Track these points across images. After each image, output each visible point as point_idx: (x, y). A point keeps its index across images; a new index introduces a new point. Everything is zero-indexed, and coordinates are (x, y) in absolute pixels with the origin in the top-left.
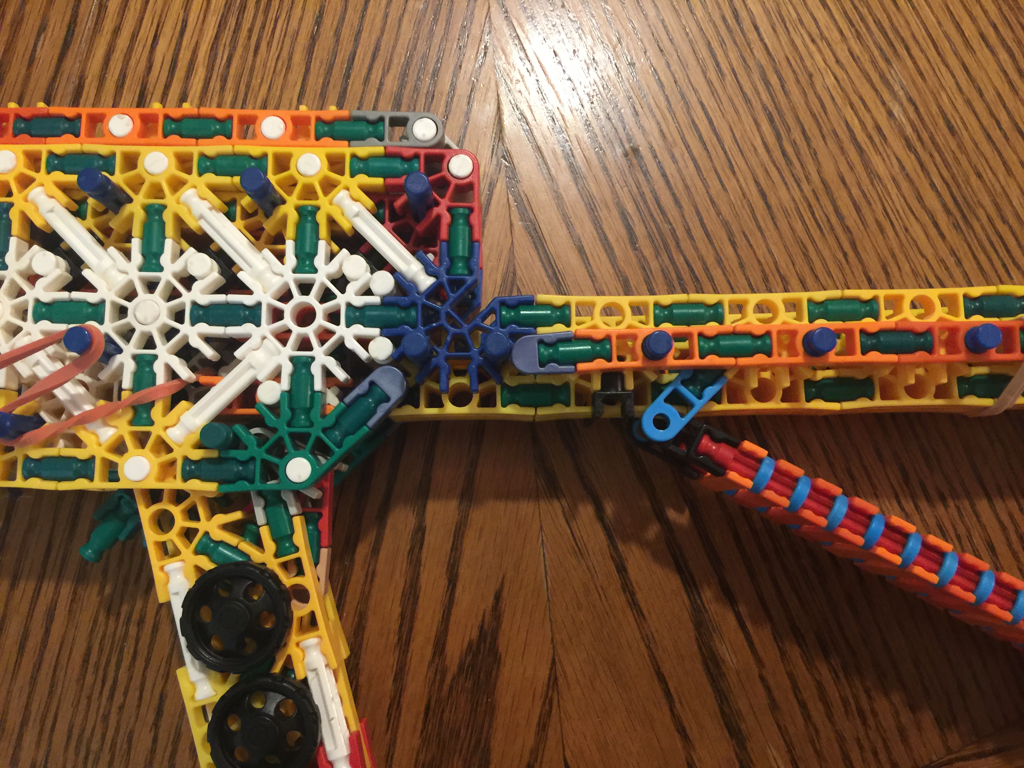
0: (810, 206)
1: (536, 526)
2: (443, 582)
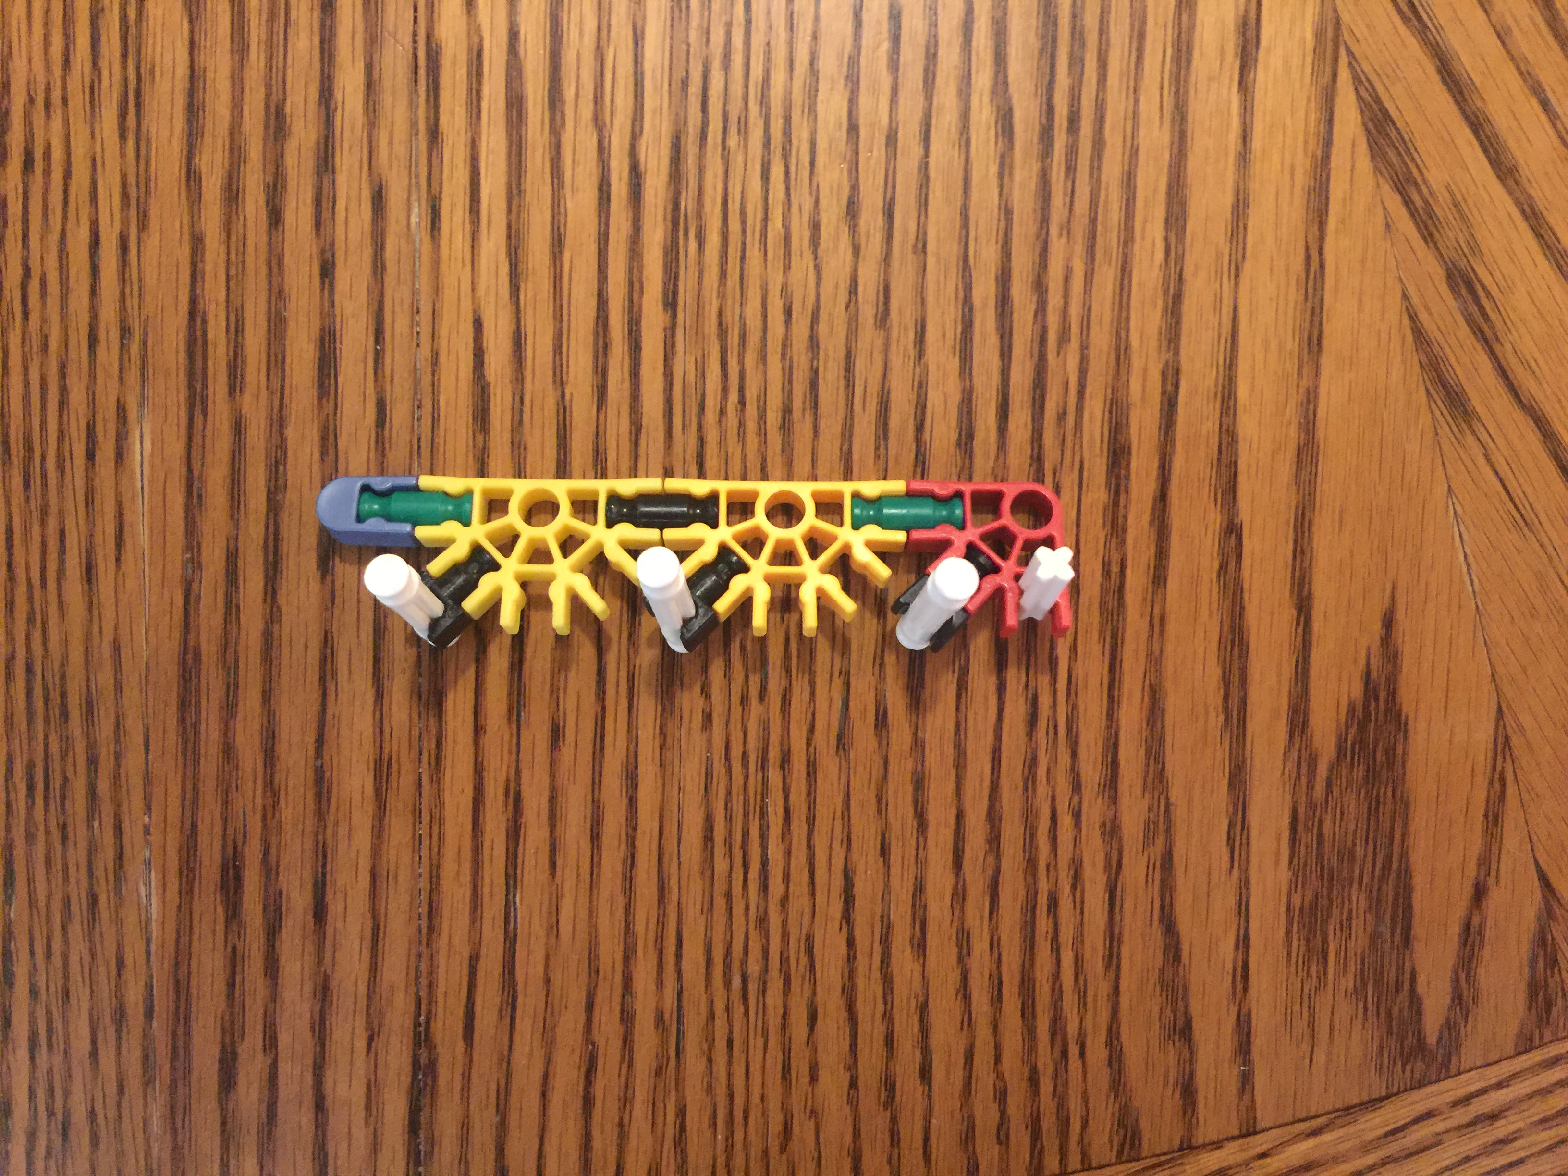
1: (1441, 490)
2: (1289, 613)
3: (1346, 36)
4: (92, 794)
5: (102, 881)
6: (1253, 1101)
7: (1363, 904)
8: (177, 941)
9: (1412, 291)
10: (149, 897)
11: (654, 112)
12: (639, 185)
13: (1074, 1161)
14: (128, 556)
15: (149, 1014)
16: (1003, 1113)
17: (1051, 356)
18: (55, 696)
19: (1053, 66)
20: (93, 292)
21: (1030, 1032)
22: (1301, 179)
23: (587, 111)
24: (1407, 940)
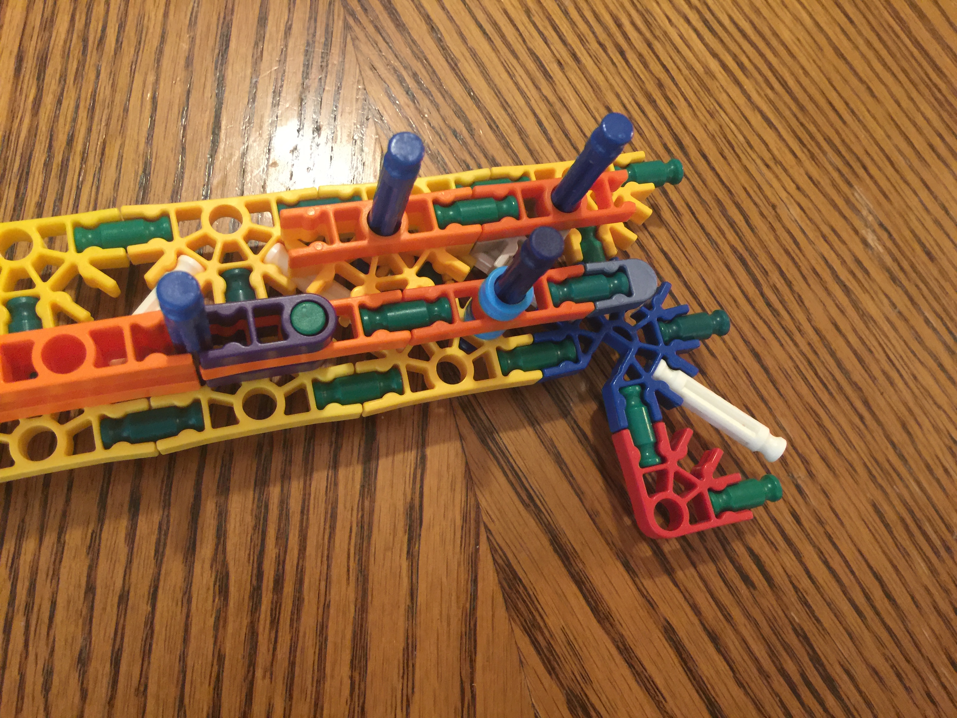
0: (810, 363)
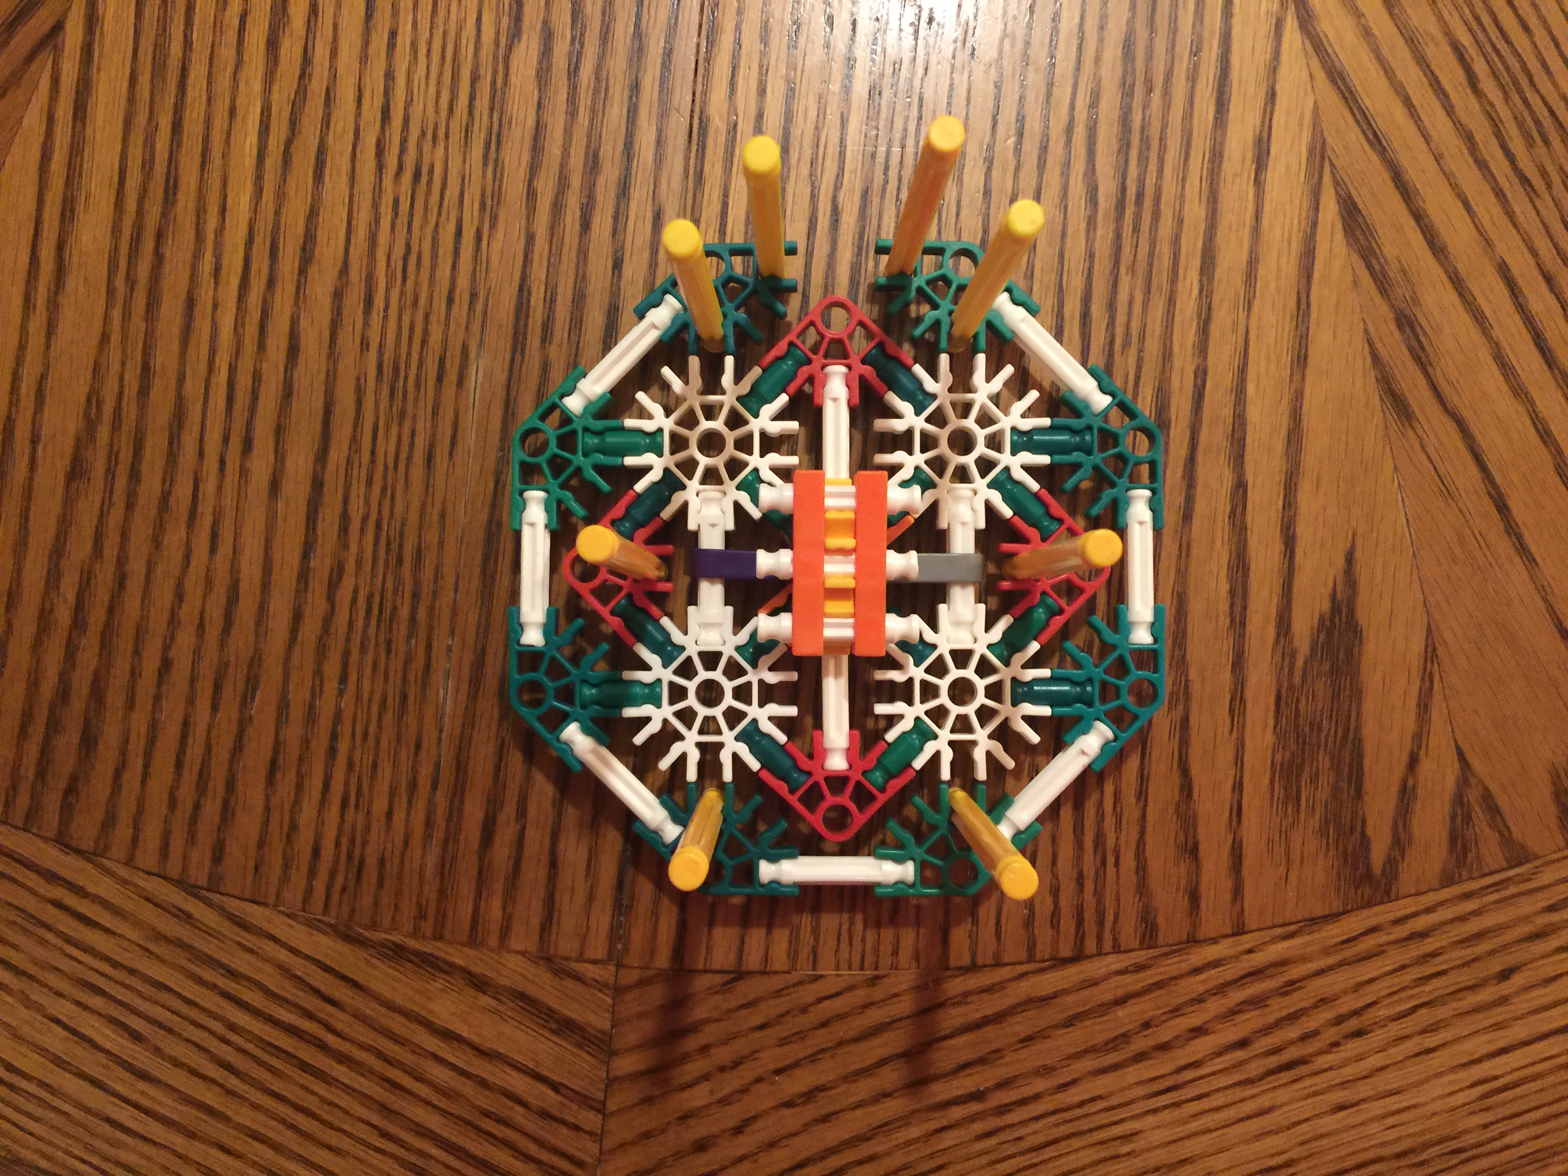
1: (1388, 467)
2: (1278, 547)
3: (1329, 153)
4: (413, 619)
5: (413, 685)
6: (1242, 909)
7: (1327, 765)
8: (462, 733)
9: (1371, 329)
10: (445, 699)
11: (851, 172)
12: (837, 221)
13: (1108, 945)
14: (459, 451)
15: (435, 786)
16: (1056, 904)
17: (1117, 356)
18: (394, 546)
19: (1127, 160)
20: (454, 267)
21: (1079, 845)
22: (1296, 246)
23: (805, 170)
24: (1359, 794)
